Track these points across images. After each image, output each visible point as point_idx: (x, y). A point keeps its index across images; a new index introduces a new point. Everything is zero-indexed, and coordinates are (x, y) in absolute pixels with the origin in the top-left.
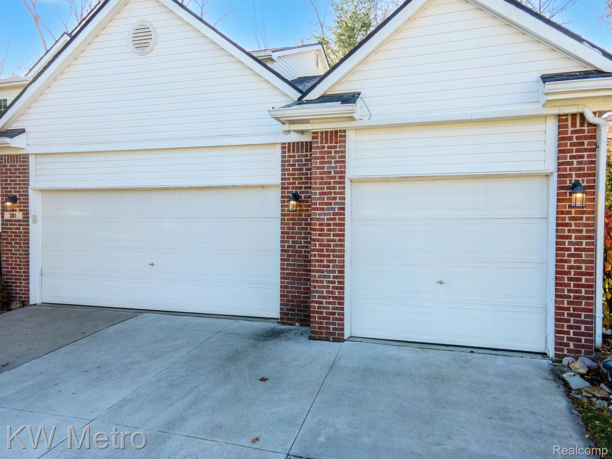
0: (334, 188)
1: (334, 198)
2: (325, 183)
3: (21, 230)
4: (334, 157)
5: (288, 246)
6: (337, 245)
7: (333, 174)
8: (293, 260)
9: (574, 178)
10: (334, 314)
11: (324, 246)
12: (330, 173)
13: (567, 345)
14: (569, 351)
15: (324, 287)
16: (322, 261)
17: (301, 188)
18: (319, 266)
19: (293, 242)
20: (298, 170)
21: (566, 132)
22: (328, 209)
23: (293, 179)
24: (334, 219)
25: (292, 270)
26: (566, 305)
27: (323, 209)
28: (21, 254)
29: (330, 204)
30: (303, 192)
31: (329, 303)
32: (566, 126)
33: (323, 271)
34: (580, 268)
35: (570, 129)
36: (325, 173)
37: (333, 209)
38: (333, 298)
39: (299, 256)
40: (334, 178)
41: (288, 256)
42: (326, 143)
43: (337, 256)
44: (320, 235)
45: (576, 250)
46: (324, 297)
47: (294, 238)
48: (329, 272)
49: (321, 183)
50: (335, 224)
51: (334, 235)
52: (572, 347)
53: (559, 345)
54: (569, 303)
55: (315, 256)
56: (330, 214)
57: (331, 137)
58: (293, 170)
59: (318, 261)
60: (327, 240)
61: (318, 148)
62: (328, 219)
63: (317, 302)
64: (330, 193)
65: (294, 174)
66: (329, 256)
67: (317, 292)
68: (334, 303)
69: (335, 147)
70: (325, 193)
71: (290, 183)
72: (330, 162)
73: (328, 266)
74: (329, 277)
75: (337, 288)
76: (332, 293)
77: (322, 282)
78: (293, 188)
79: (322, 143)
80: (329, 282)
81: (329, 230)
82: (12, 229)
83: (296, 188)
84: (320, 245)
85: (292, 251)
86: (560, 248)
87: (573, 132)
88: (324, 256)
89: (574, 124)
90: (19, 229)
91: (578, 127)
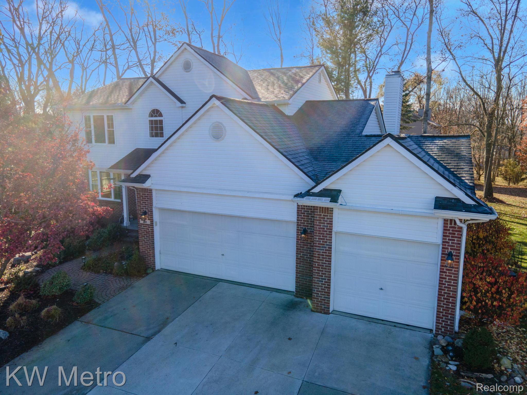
0: (326, 237)
1: (326, 242)
2: (321, 234)
3: (150, 230)
4: (327, 221)
5: (300, 256)
6: (327, 266)
8: (302, 264)
9: (449, 250)
10: (325, 300)
11: (320, 265)
12: (324, 229)
13: (441, 329)
14: (442, 332)
15: (320, 286)
16: (319, 273)
17: (308, 226)
18: (317, 275)
19: (303, 255)
20: (306, 216)
21: (447, 227)
22: (323, 247)
23: (304, 221)
24: (326, 253)
25: (302, 269)
26: (441, 311)
27: (320, 247)
28: (150, 243)
29: (324, 244)
30: (309, 229)
31: (322, 294)
32: (447, 224)
33: (319, 278)
34: (449, 294)
35: (449, 225)
36: (321, 228)
37: (326, 247)
38: (324, 292)
39: (306, 262)
40: (326, 231)
41: (300, 261)
42: (322, 213)
43: (327, 272)
44: (318, 260)
45: (448, 285)
46: (320, 291)
47: (304, 252)
48: (323, 279)
49: (319, 233)
50: (326, 255)
51: (326, 261)
52: (443, 330)
53: (437, 328)
54: (443, 310)
55: (315, 270)
56: (323, 250)
57: (325, 210)
58: (304, 216)
59: (317, 273)
60: (322, 263)
61: (318, 215)
62: (322, 252)
63: (316, 293)
64: (324, 239)
65: (304, 218)
66: (323, 271)
67: (316, 288)
68: (325, 295)
69: (327, 216)
70: (321, 239)
71: (302, 223)
72: (324, 223)
73: (322, 276)
74: (322, 282)
75: (326, 287)
76: (324, 290)
77: (319, 283)
78: (303, 226)
79: (320, 212)
80: (322, 284)
81: (323, 258)
82: (144, 229)
83: (305, 226)
84: (318, 265)
85: (303, 259)
86: (441, 283)
87: (450, 227)
88: (320, 271)
89: (451, 224)
90: (149, 229)
91: (453, 225)
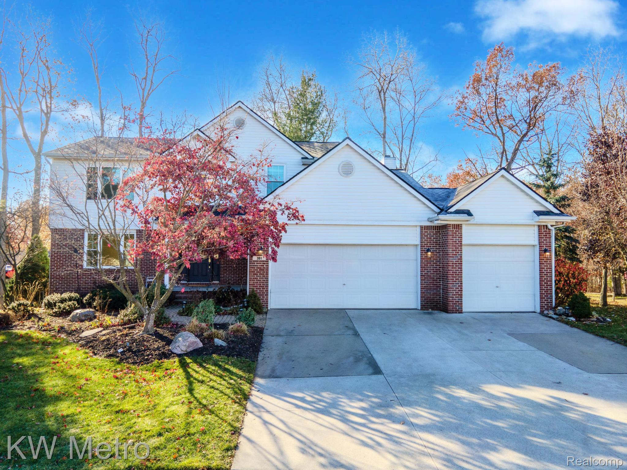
0: (458, 248)
1: (458, 253)
2: (454, 246)
3: (265, 267)
4: (458, 235)
5: (425, 274)
6: (459, 272)
7: (457, 242)
8: (427, 280)
9: (545, 247)
10: (458, 302)
11: (454, 273)
12: (456, 242)
13: (545, 307)
14: (545, 309)
15: (454, 290)
16: (453, 279)
17: (431, 246)
18: (452, 281)
19: (427, 272)
21: (542, 231)
22: (455, 257)
23: (427, 242)
24: (458, 261)
25: (427, 284)
26: (544, 293)
27: (453, 257)
28: (264, 280)
29: (456, 255)
30: (432, 249)
31: (457, 297)
32: (542, 229)
33: (454, 284)
34: (547, 279)
35: (543, 230)
36: (454, 242)
37: (458, 257)
38: (458, 295)
39: (430, 278)
40: (458, 244)
41: (425, 278)
42: (454, 229)
43: (460, 277)
44: (452, 268)
45: (546, 273)
46: (454, 295)
47: (428, 269)
48: (456, 284)
49: (452, 246)
50: (458, 263)
51: (458, 268)
53: (542, 307)
54: (545, 292)
55: (450, 277)
56: (456, 259)
57: (456, 227)
58: (427, 238)
59: (451, 279)
60: (455, 270)
61: (451, 231)
62: (456, 261)
63: (451, 297)
64: (456, 250)
65: (427, 240)
66: (456, 277)
67: (451, 293)
68: (458, 297)
69: (458, 231)
70: (454, 250)
71: (425, 244)
72: (456, 237)
73: (456, 281)
74: (456, 286)
75: (460, 290)
76: (458, 293)
77: (453, 288)
78: (427, 246)
79: (452, 229)
80: (456, 288)
81: (456, 266)
82: (258, 266)
84: (452, 272)
85: (427, 276)
86: (541, 272)
88: (454, 277)
91: (545, 230)
